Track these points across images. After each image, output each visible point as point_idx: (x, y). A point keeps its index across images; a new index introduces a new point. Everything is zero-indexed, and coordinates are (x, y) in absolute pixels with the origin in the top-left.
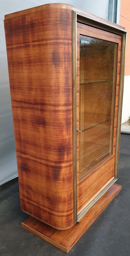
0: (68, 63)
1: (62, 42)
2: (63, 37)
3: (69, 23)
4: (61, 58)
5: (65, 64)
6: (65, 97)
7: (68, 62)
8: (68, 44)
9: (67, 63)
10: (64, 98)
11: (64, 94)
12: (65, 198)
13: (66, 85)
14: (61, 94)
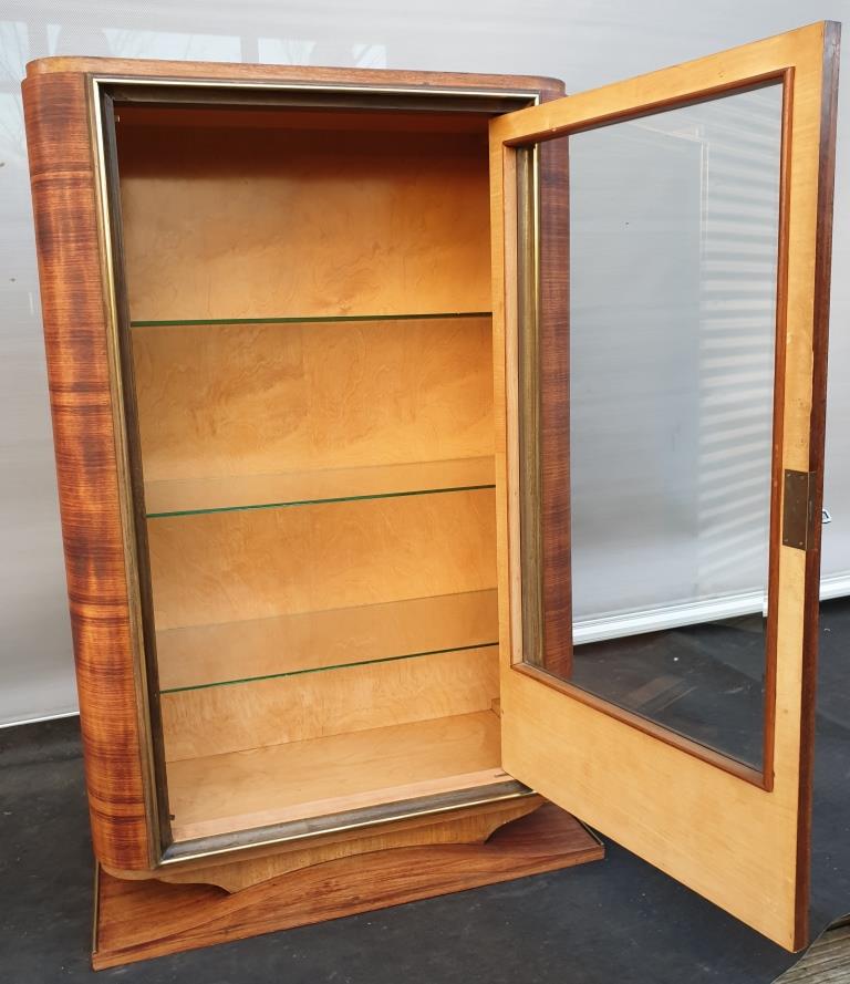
0: (80, 244)
1: (51, 178)
2: (56, 160)
3: (70, 114)
4: (53, 229)
5: (68, 250)
6: (75, 359)
7: (77, 241)
8: (76, 182)
9: (73, 245)
10: (71, 363)
11: (71, 351)
12: (101, 742)
13: (76, 320)
14: (63, 350)
